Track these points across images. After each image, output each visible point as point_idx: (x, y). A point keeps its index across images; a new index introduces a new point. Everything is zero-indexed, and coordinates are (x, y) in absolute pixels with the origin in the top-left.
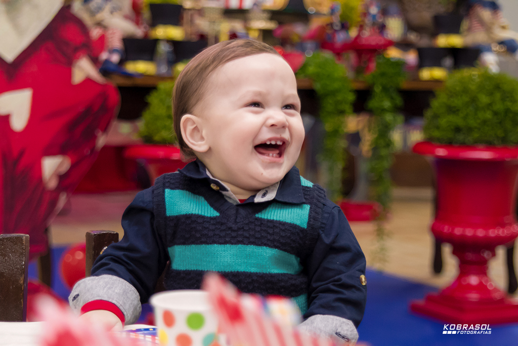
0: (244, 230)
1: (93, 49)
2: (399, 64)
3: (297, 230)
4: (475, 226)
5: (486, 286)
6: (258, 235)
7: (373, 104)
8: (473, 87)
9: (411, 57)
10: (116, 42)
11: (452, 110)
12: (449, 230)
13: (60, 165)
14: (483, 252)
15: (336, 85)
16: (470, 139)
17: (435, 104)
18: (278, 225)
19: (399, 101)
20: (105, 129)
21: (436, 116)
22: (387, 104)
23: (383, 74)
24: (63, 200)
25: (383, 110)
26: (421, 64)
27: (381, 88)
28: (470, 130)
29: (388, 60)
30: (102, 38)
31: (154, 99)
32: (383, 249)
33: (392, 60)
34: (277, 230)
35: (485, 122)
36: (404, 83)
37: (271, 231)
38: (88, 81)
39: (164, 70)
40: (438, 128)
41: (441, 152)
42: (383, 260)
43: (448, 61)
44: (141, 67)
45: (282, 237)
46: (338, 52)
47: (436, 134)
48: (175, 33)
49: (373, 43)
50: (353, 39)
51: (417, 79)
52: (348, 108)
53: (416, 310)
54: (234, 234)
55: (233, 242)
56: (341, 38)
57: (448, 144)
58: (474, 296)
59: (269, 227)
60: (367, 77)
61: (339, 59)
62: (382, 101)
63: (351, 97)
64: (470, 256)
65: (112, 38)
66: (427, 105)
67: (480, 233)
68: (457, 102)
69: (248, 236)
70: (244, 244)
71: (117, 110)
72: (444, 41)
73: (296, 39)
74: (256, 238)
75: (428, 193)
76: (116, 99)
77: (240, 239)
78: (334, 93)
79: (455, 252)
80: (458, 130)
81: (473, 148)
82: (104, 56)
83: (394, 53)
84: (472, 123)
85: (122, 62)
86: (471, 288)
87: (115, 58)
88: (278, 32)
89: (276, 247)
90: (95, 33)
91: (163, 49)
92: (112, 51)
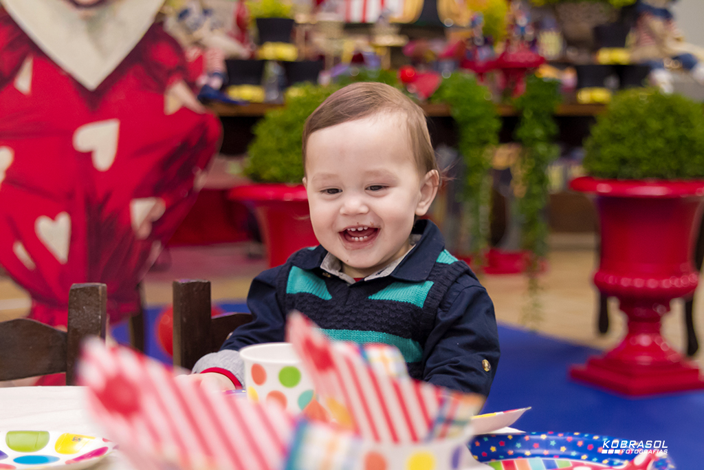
0: (352, 314)
1: (189, 72)
2: (553, 85)
3: (411, 310)
4: (646, 277)
5: (659, 347)
6: (365, 319)
7: (522, 132)
8: (641, 111)
9: (568, 77)
10: (217, 64)
11: (616, 138)
12: (614, 281)
13: (153, 209)
14: (656, 306)
15: (478, 111)
16: (637, 172)
17: (597, 131)
18: (388, 305)
19: (553, 128)
20: (205, 166)
21: (597, 146)
22: (539, 132)
23: (534, 98)
24: (156, 251)
25: (535, 140)
26: (581, 84)
27: (531, 113)
28: (638, 161)
29: (541, 80)
30: (200, 60)
31: (261, 130)
32: (536, 305)
33: (545, 81)
34: (386, 311)
35: (655, 152)
36: (560, 108)
37: (379, 313)
38: (184, 111)
39: (274, 96)
40: (600, 159)
41: (604, 188)
42: (537, 318)
43: (612, 81)
44: (246, 93)
45: (391, 318)
46: (481, 72)
47: (598, 167)
48: (286, 52)
49: (522, 60)
50: (498, 57)
51: (575, 102)
52: (492, 137)
53: (576, 376)
54: (340, 318)
55: (337, 326)
56: (483, 55)
57: (612, 179)
58: (645, 359)
59: (377, 308)
60: (515, 101)
61: (482, 80)
62: (534, 129)
63: (496, 125)
64: (641, 312)
65: (212, 59)
66: (587, 133)
67: (652, 284)
68: (622, 129)
69: (354, 319)
70: (349, 329)
71: (218, 144)
72: (607, 56)
73: (430, 57)
74: (363, 322)
75: (591, 240)
76: (217, 131)
77: (345, 323)
78: (475, 120)
79: (623, 307)
80: (623, 161)
81: (641, 183)
82: (203, 80)
83: (547, 73)
84: (640, 153)
85: (224, 87)
86: (642, 350)
87: (216, 83)
88: (410, 49)
89: (383, 331)
90: (192, 54)
91: (273, 71)
92: (213, 74)
